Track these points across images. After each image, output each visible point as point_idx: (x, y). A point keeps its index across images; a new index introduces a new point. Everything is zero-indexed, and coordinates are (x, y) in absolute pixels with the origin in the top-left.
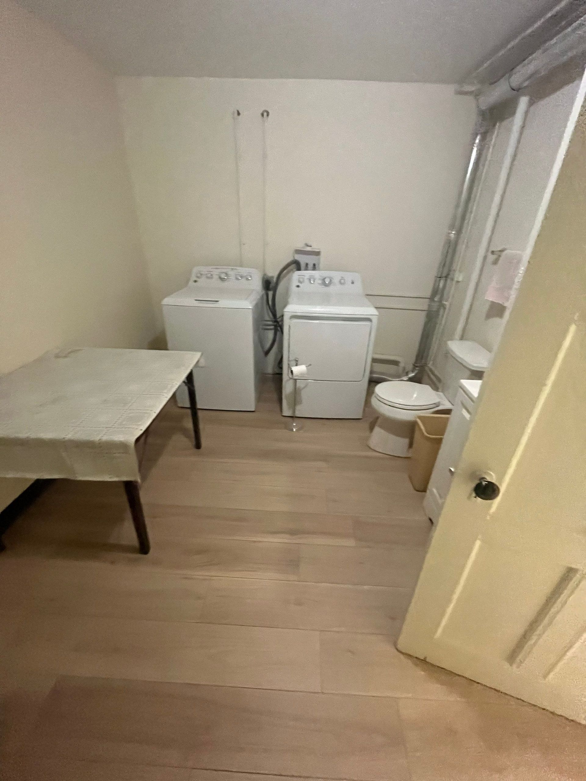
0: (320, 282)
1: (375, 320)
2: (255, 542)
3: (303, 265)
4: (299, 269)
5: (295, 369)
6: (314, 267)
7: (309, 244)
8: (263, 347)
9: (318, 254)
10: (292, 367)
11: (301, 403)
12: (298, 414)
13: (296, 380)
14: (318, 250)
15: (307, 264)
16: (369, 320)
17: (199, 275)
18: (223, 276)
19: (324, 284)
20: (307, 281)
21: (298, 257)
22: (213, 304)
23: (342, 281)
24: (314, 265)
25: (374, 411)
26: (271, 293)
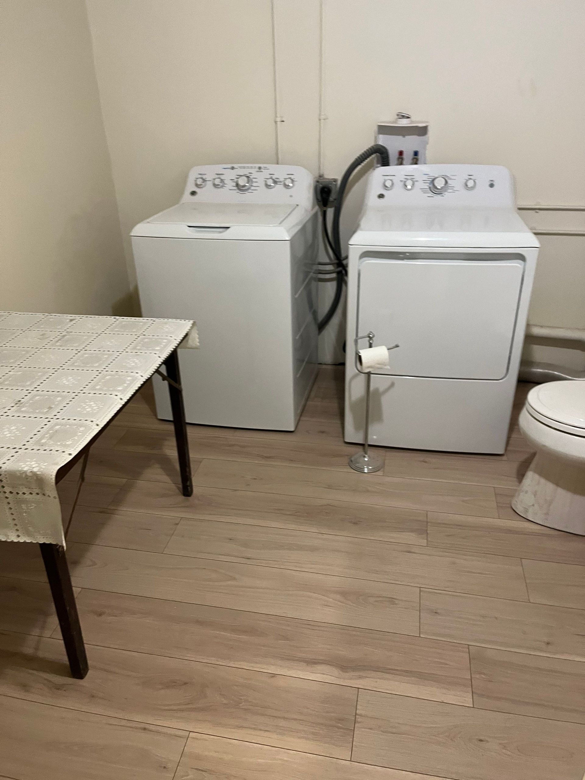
0: (426, 186)
1: (532, 257)
2: (273, 675)
3: (393, 155)
4: (385, 162)
5: (366, 354)
6: (416, 158)
7: (405, 112)
8: (315, 314)
9: (422, 131)
10: (360, 351)
11: (379, 418)
12: (373, 439)
13: (369, 374)
14: (424, 125)
15: (401, 153)
16: (521, 257)
17: (199, 182)
18: (242, 181)
19: (434, 189)
20: (398, 185)
21: (383, 140)
22: (220, 232)
23: (470, 184)
24: (416, 153)
25: (526, 441)
26: (330, 212)
